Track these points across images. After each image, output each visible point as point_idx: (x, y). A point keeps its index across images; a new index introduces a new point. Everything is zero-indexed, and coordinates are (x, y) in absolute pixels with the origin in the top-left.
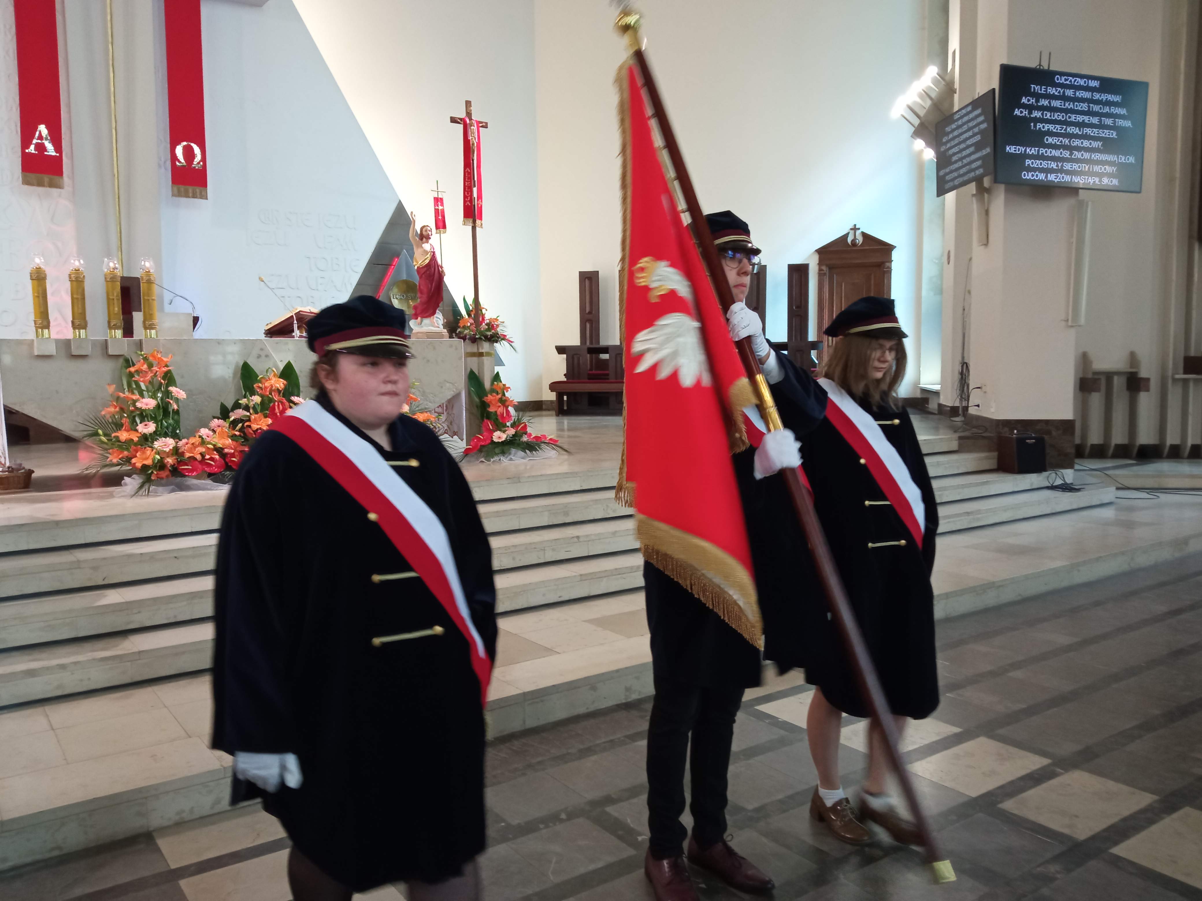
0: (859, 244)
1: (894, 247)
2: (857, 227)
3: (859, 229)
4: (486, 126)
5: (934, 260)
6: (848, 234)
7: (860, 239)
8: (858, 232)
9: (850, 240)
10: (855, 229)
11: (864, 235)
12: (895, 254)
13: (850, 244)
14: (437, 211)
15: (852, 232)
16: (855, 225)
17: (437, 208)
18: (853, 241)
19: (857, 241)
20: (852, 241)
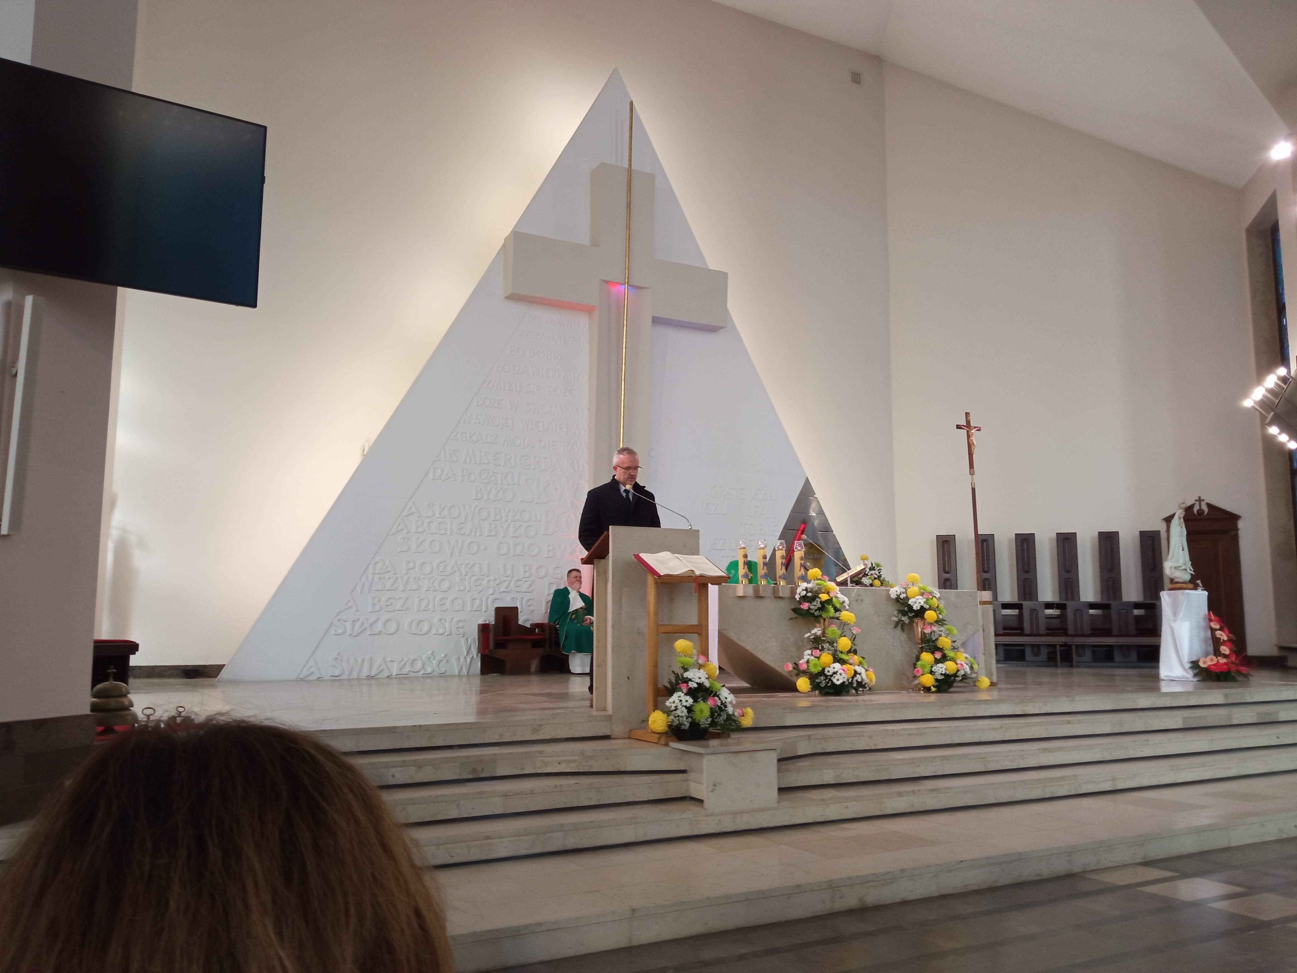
0: (1206, 512)
1: (1240, 517)
2: (1201, 499)
3: (1203, 500)
4: (982, 430)
5: (1280, 529)
7: (1206, 509)
8: (1203, 503)
9: (1196, 509)
11: (1209, 505)
12: (1241, 523)
13: (1196, 513)
15: (1197, 503)
16: (1199, 497)
18: (1200, 511)
19: (1204, 510)
20: (1198, 511)
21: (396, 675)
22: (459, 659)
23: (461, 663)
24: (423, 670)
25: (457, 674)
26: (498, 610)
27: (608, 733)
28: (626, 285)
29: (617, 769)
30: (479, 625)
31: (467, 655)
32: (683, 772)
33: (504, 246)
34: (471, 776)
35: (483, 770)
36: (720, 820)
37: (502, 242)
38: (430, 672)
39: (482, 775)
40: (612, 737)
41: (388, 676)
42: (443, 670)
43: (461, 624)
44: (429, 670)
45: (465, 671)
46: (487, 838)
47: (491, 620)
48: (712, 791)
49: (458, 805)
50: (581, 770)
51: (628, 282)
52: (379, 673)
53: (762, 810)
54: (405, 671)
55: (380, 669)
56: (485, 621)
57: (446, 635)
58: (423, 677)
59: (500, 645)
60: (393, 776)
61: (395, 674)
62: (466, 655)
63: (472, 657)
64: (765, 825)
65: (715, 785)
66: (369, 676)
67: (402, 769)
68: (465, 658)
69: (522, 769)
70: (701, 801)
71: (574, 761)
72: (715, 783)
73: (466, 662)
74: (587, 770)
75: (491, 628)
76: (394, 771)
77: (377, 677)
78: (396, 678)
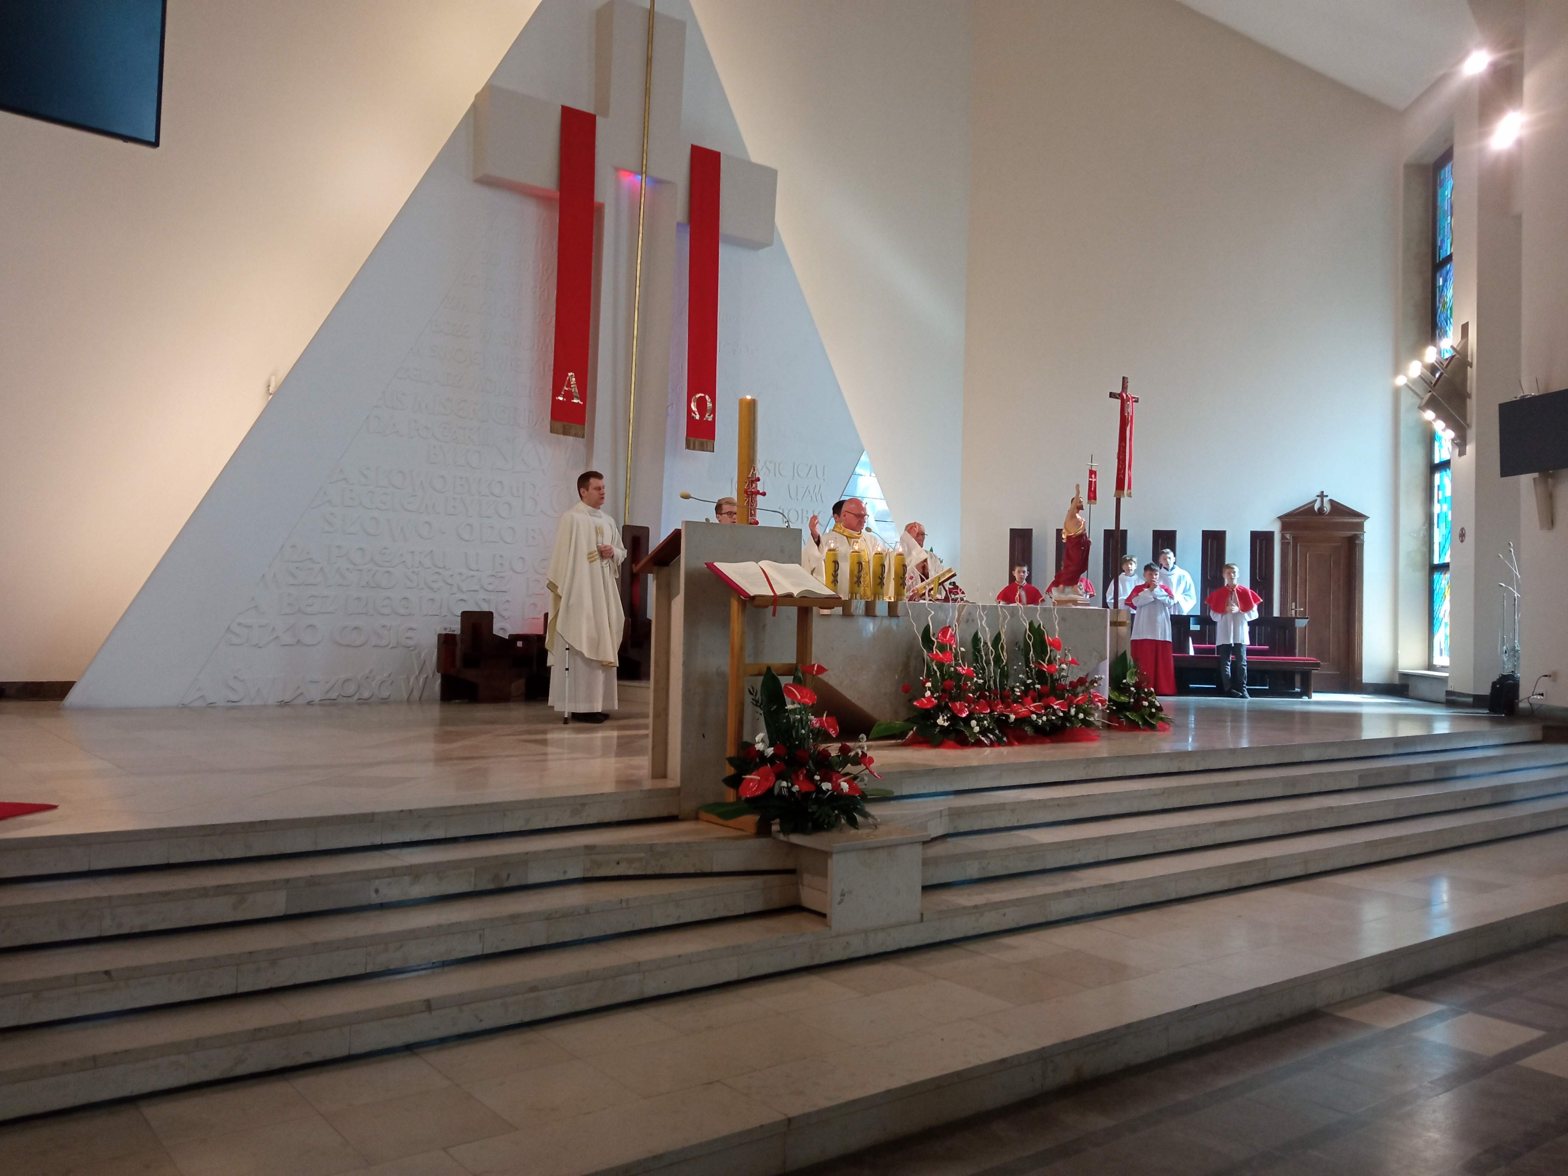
0: (1326, 512)
1: (1366, 517)
2: (1325, 494)
3: (1327, 496)
4: (1137, 401)
5: (1412, 534)
6: (1316, 500)
7: (1327, 508)
8: (1325, 500)
9: (1316, 508)
10: (1322, 495)
11: (1331, 501)
12: (1367, 525)
13: (1317, 512)
14: (1090, 482)
15: (1319, 499)
16: (1322, 492)
17: (1091, 479)
18: (1321, 509)
19: (1325, 509)
20: (1319, 509)
21: (320, 700)
22: (408, 678)
23: (410, 685)
24: (357, 694)
25: (406, 699)
26: (466, 615)
27: (675, 812)
28: (644, 175)
29: (701, 871)
30: (440, 635)
31: (419, 674)
32: (792, 872)
33: (474, 105)
34: (491, 886)
35: (509, 875)
36: (847, 943)
37: (472, 100)
38: (368, 698)
39: (507, 884)
40: (679, 817)
41: (308, 703)
42: (385, 694)
43: (409, 634)
44: (366, 695)
45: (416, 695)
46: (533, 989)
47: (456, 628)
48: (839, 903)
49: (480, 936)
50: (649, 872)
51: (646, 172)
52: (294, 698)
53: (901, 925)
54: (333, 695)
55: (299, 692)
56: (445, 629)
57: (390, 647)
58: (359, 704)
59: (470, 661)
60: (377, 891)
61: (318, 700)
62: (417, 674)
63: (427, 677)
64: (904, 945)
65: (843, 895)
66: (283, 701)
67: (389, 880)
68: (417, 678)
69: (565, 872)
70: (823, 915)
71: (640, 859)
72: (843, 892)
73: (419, 683)
74: (657, 871)
75: (458, 640)
76: (377, 882)
77: (293, 703)
78: (321, 705)
